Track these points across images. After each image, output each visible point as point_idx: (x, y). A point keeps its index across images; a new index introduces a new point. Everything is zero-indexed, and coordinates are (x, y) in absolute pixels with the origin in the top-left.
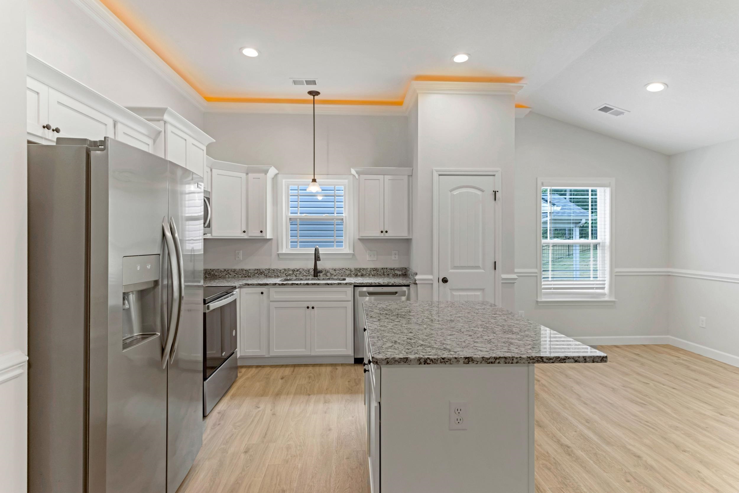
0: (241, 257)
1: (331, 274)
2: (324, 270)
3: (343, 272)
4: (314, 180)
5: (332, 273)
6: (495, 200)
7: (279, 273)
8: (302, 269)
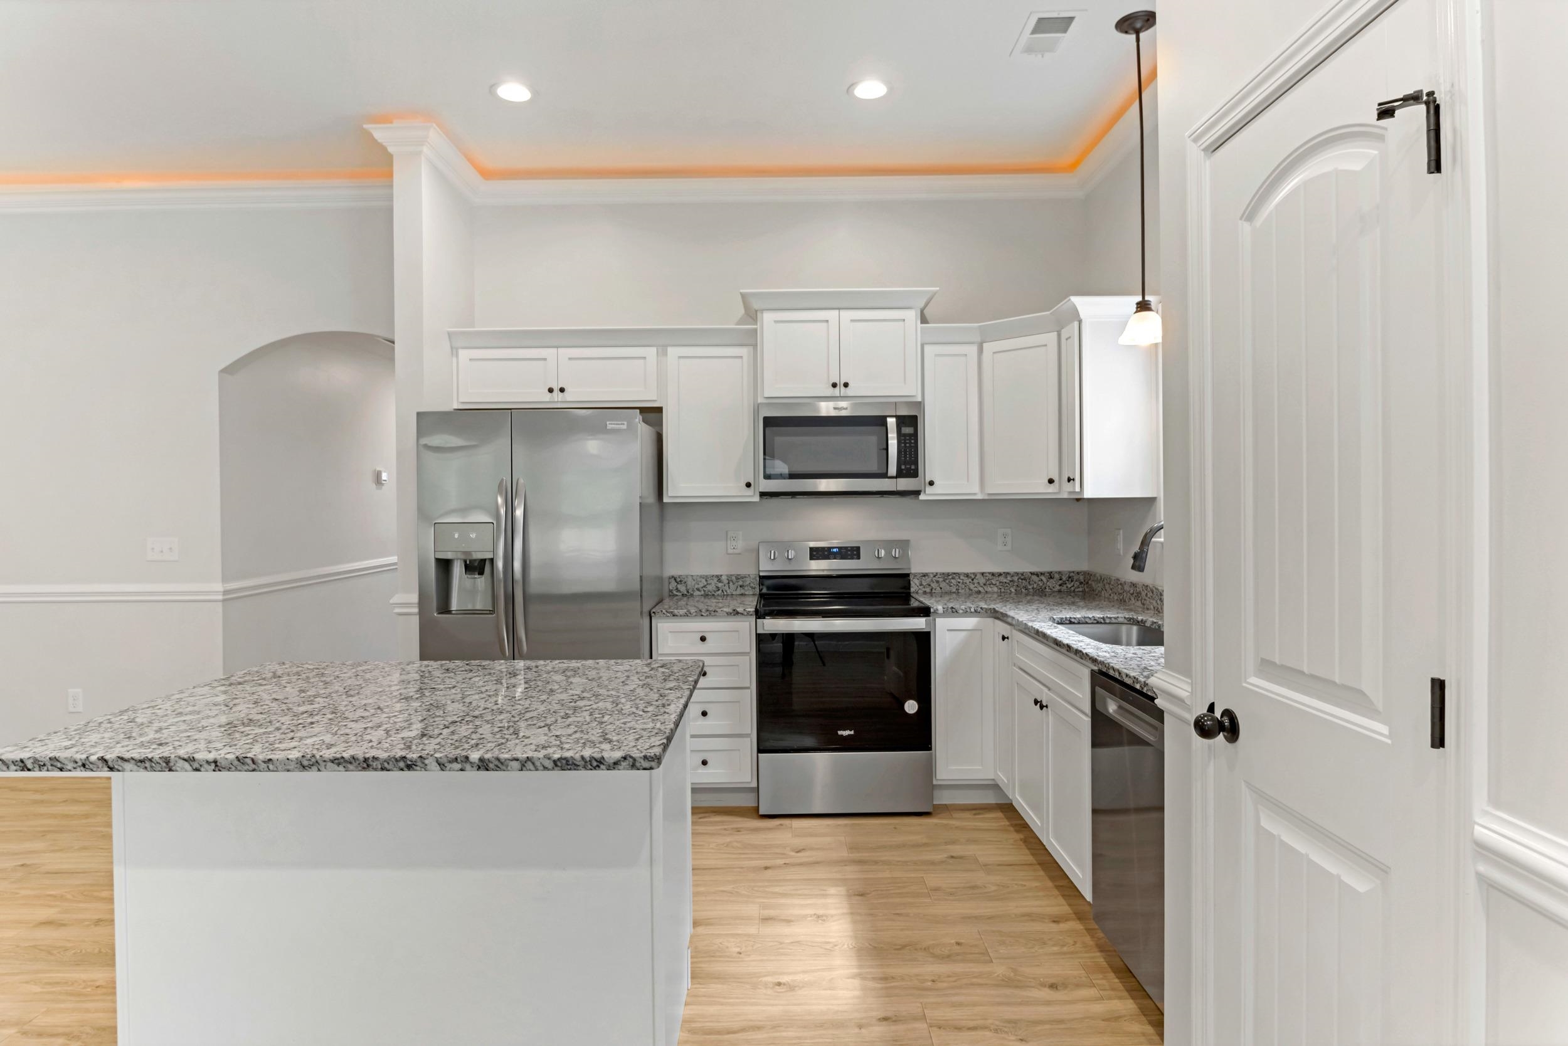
4: (1143, 306)
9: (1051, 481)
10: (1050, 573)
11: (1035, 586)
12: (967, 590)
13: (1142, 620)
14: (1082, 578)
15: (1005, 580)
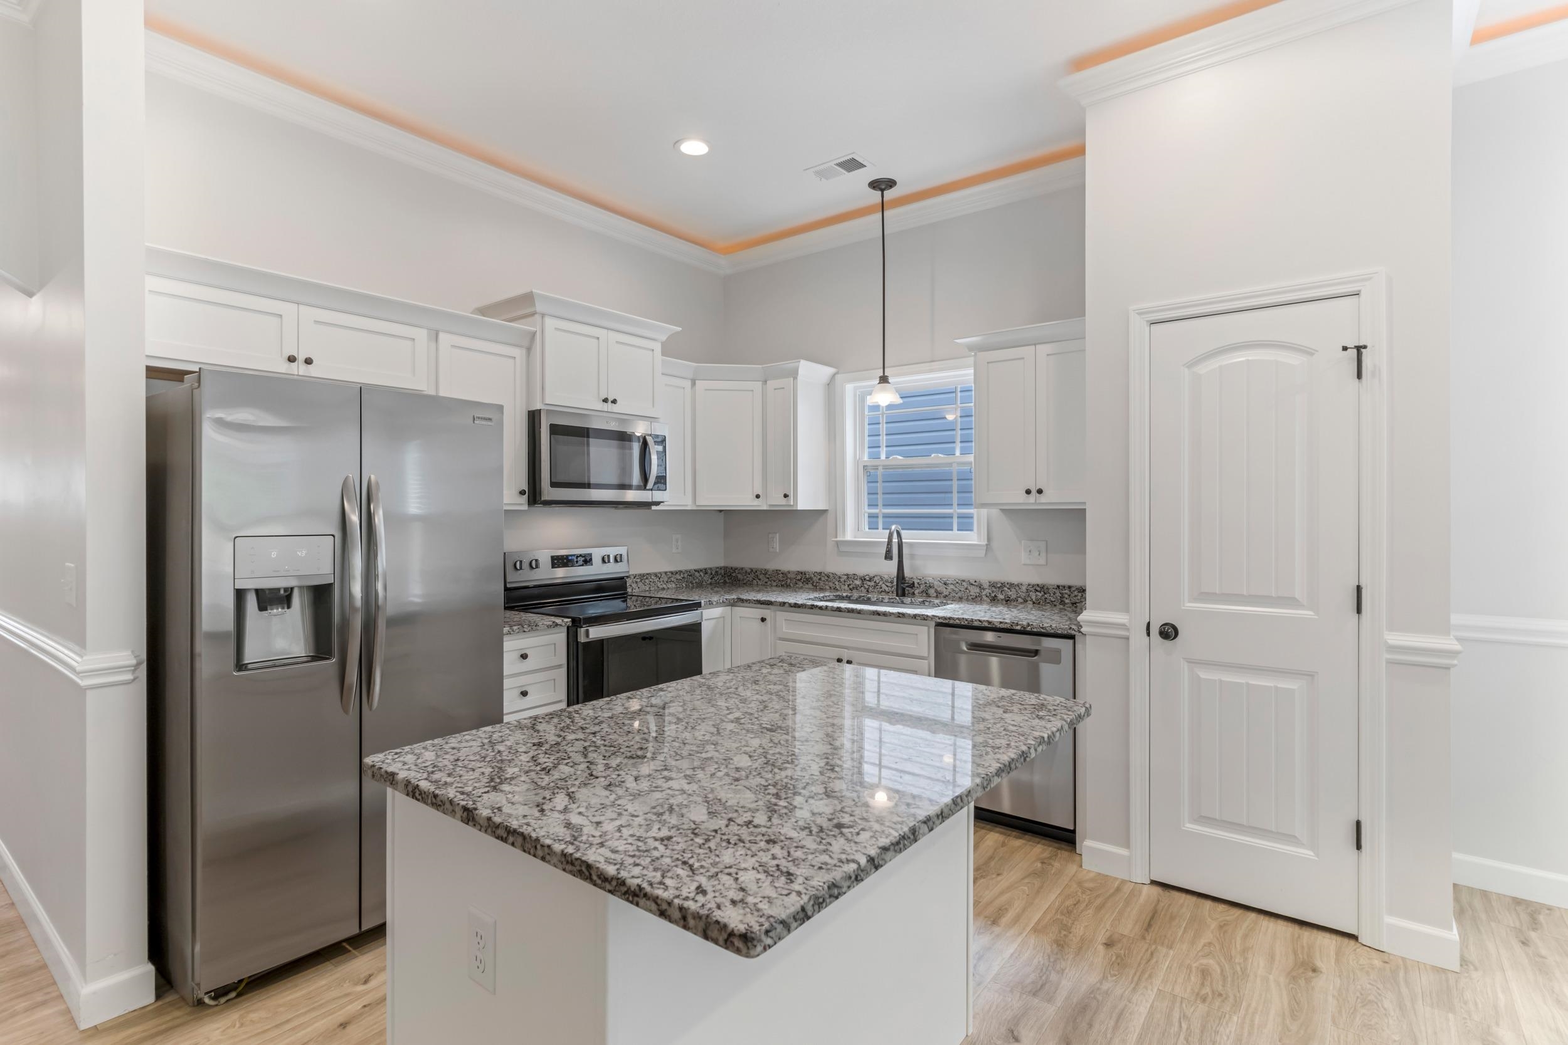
0: (777, 546)
1: (936, 591)
2: (923, 582)
3: (962, 590)
4: (884, 379)
5: (939, 589)
6: (1359, 376)
7: (837, 583)
8: (879, 577)
9: (758, 496)
10: (706, 569)
11: (697, 581)
14: (723, 572)
15: (680, 578)
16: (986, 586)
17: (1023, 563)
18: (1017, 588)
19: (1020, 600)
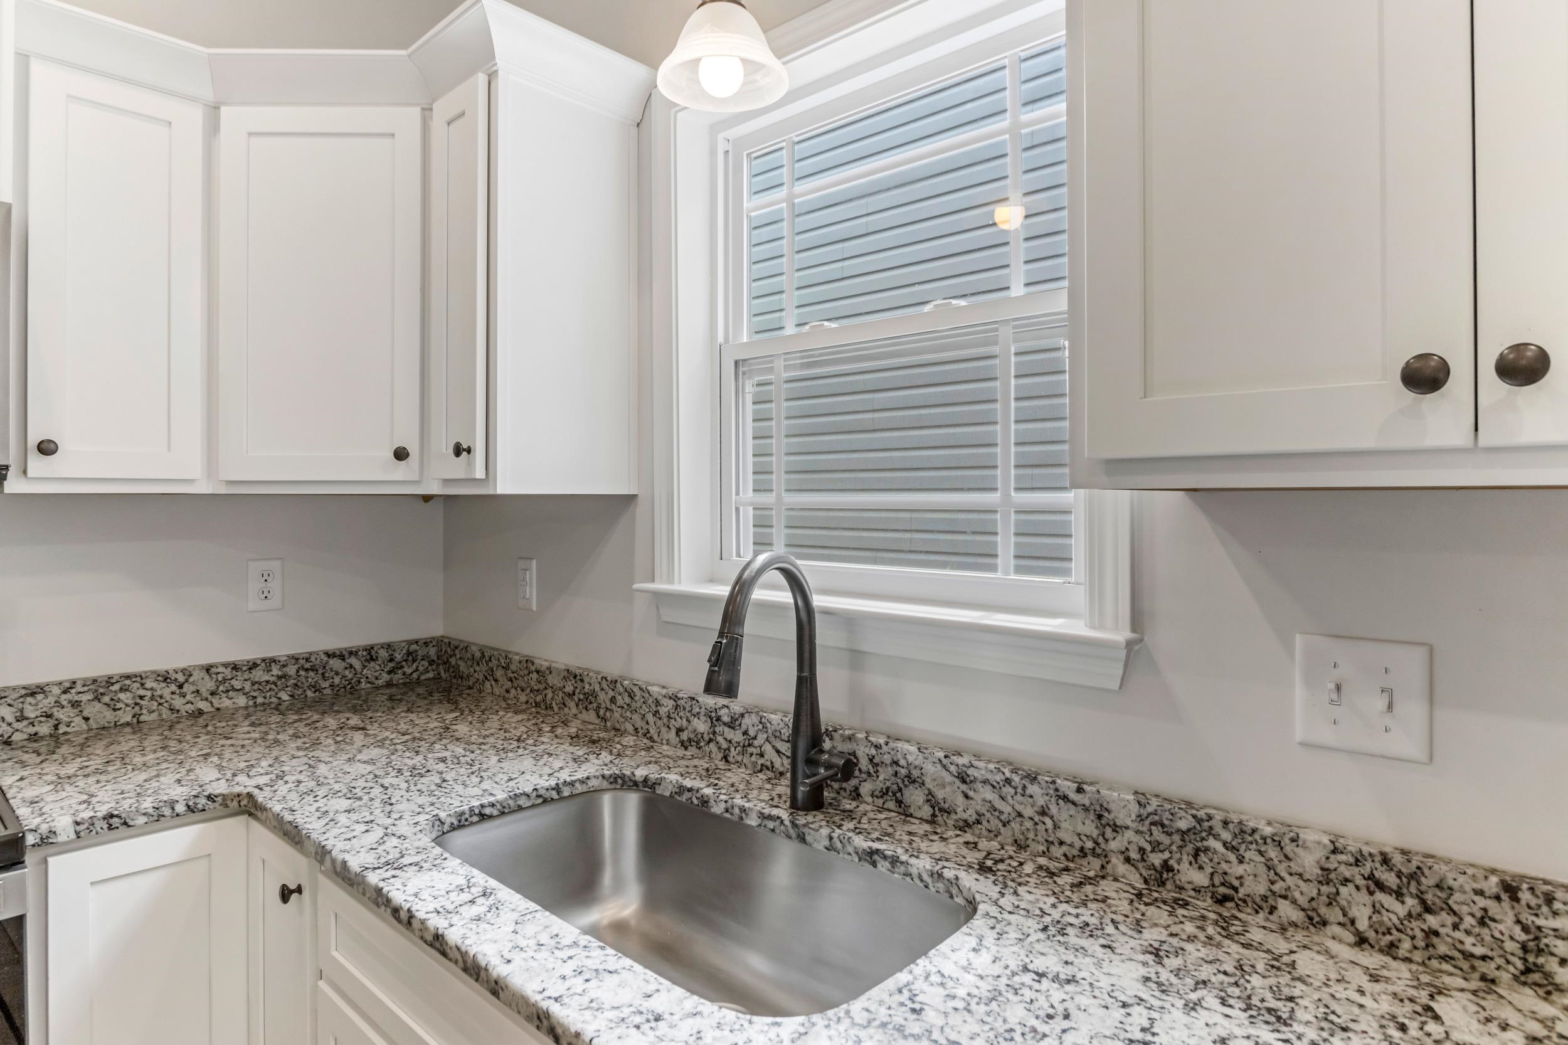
0: (532, 593)
1: (930, 798)
2: (887, 759)
3: (1028, 812)
5: (940, 794)
7: (650, 717)
8: (754, 719)
9: (401, 454)
10: (369, 649)
11: (337, 680)
12: (166, 713)
13: (646, 780)
14: (433, 652)
15: (267, 678)
16: (1124, 810)
17: (1299, 736)
18: (1273, 853)
19: (1286, 910)
